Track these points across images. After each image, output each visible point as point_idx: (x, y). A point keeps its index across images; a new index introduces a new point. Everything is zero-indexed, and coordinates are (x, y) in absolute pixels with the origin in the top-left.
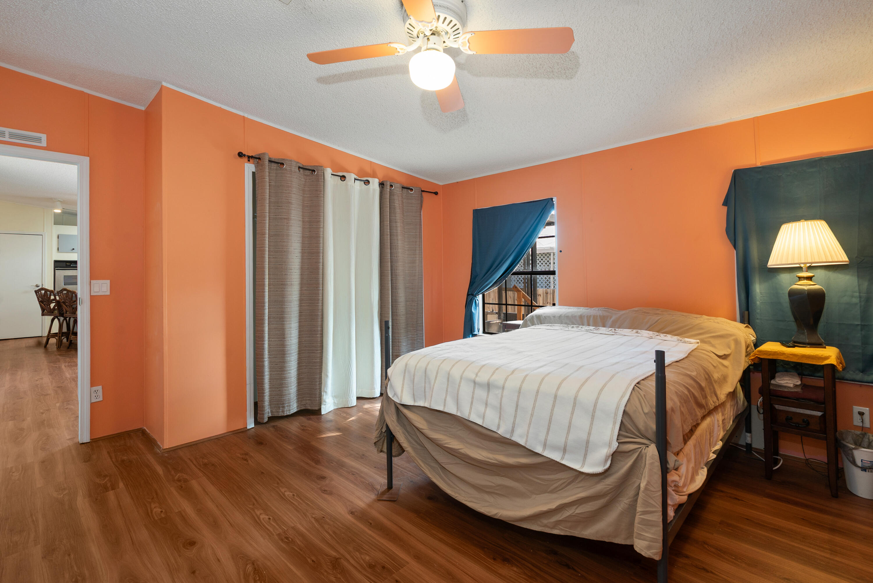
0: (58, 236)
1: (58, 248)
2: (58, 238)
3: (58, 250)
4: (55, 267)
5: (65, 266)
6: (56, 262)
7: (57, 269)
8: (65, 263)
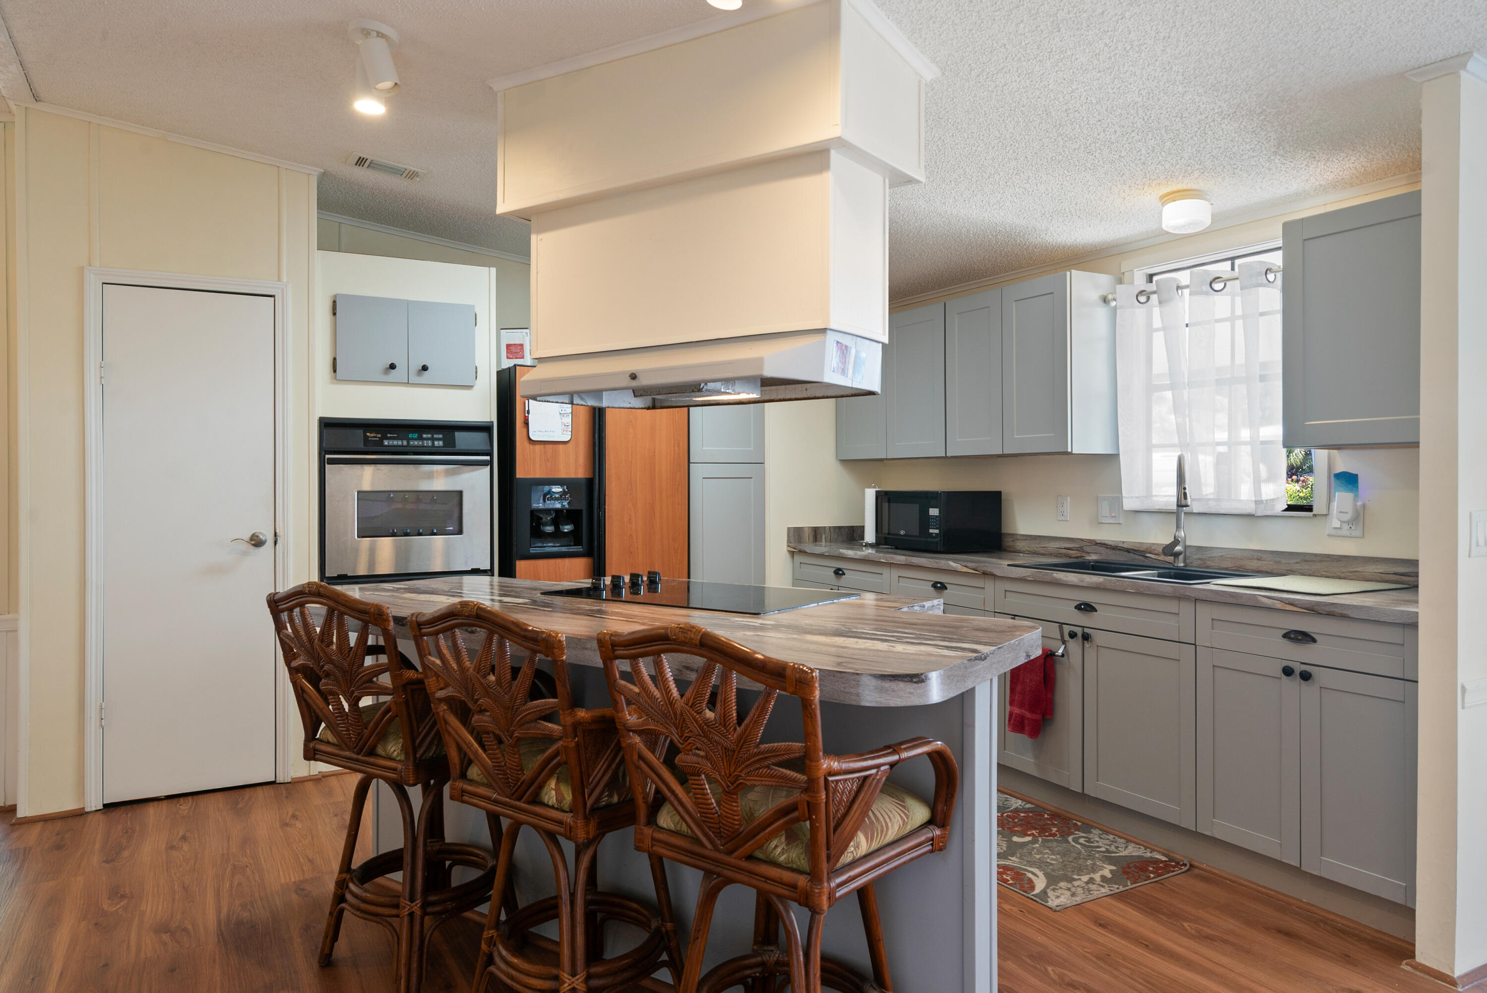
0: (334, 302)
1: (335, 359)
2: (334, 314)
3: (335, 371)
4: (323, 450)
5: (361, 446)
6: (327, 425)
7: (332, 462)
8: (360, 432)
